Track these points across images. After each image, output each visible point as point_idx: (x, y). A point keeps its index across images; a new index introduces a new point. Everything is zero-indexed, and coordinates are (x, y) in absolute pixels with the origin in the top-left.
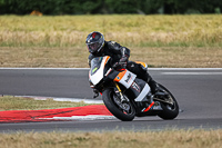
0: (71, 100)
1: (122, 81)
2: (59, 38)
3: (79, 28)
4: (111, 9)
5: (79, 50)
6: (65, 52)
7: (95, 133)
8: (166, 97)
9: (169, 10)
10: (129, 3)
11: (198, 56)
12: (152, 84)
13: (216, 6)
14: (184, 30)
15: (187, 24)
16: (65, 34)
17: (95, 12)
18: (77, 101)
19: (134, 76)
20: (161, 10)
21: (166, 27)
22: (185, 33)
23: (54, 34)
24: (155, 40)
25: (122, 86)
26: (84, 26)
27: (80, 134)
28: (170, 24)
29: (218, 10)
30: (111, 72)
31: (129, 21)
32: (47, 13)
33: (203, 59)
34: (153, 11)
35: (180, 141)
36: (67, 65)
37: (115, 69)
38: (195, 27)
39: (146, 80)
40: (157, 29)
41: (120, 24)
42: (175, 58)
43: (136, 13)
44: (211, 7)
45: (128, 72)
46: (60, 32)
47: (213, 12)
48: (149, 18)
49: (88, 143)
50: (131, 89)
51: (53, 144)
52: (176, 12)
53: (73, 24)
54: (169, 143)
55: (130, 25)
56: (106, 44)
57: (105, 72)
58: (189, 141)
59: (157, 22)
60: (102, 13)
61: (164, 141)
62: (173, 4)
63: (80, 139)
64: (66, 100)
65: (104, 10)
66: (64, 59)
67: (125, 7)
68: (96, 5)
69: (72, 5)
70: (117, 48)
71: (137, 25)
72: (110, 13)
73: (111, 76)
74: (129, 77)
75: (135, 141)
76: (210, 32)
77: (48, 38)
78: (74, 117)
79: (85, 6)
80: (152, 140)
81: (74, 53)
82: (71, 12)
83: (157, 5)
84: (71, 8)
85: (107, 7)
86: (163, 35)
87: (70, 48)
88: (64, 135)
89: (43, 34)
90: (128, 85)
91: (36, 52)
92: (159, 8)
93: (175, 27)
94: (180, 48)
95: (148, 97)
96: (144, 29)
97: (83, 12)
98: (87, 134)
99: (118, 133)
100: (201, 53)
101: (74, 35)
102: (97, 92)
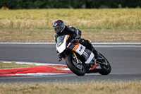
0: (27, 63)
2: (19, 24)
3: (32, 17)
4: (52, 5)
5: (32, 31)
6: (23, 32)
7: (42, 84)
8: (103, 60)
9: (89, 6)
10: (64, 2)
11: (108, 35)
12: (95, 52)
13: (119, 3)
14: (99, 18)
15: (100, 15)
16: (23, 21)
17: (42, 7)
18: (31, 64)
19: (84, 48)
20: (84, 6)
21: (87, 17)
22: (99, 20)
23: (16, 21)
24: (80, 25)
25: (77, 54)
26: (35, 16)
27: (33, 84)
28: (90, 15)
29: (120, 5)
30: (70, 45)
31: (64, 13)
32: (12, 8)
33: (110, 37)
34: (79, 7)
35: (96, 89)
36: (24, 41)
37: (73, 43)
38: (105, 17)
39: (91, 50)
40: (81, 18)
41: (58, 15)
42: (93, 36)
44: (116, 4)
45: (80, 45)
46: (20, 20)
47: (117, 7)
48: (76, 11)
49: (38, 90)
50: (83, 55)
51: (16, 91)
52: (93, 7)
53: (28, 15)
54: (89, 90)
55: (64, 16)
56: (66, 27)
57: (67, 45)
58: (102, 89)
59: (81, 14)
60: (46, 8)
61: (86, 89)
62: (91, 2)
63: (33, 88)
64: (24, 63)
65: (47, 6)
66: (22, 37)
67: (61, 4)
68: (43, 3)
69: (27, 3)
70: (73, 30)
71: (69, 15)
72: (51, 8)
73: (70, 48)
74: (81, 48)
75: (68, 89)
76: (115, 20)
77: (12, 24)
78: (28, 74)
79: (35, 3)
80: (78, 89)
81: (28, 33)
82: (27, 7)
83: (81, 2)
84: (27, 5)
85: (49, 4)
86: (85, 22)
87: (26, 30)
88: (22, 85)
89: (9, 21)
90: (81, 53)
91: (5, 32)
92: (82, 4)
93: (93, 17)
94: (96, 30)
95: (93, 60)
96: (73, 18)
97: (35, 7)
98: (37, 85)
99: (57, 84)
100: (109, 33)
101: (28, 22)
102: (61, 58)
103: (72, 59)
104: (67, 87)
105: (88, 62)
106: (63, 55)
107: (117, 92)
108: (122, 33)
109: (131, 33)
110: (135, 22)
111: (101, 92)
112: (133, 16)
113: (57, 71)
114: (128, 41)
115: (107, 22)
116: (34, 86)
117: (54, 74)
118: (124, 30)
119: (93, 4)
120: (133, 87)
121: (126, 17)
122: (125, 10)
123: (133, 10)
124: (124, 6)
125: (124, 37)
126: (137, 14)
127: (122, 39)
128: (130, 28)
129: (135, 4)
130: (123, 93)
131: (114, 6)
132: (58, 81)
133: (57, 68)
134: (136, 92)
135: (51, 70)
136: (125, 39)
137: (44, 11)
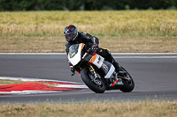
1: (95, 62)
3: (17, 21)
4: (43, 7)
5: (17, 39)
6: (5, 40)
7: (30, 105)
8: (125, 74)
9: (88, 7)
11: (112, 43)
12: (116, 65)
13: (126, 4)
14: (101, 23)
15: (103, 18)
16: (5, 26)
17: (29, 9)
18: (16, 79)
20: (82, 7)
21: (86, 20)
22: (101, 25)
26: (21, 20)
27: (18, 105)
28: (90, 18)
29: (127, 7)
30: (87, 56)
31: (56, 16)
33: (116, 46)
34: (76, 8)
35: (98, 110)
36: (7, 50)
37: (89, 53)
38: (109, 20)
39: (111, 62)
41: (50, 18)
43: (62, 9)
44: (122, 5)
45: (98, 56)
46: (2, 25)
47: (124, 9)
49: (24, 112)
50: (102, 69)
52: (94, 9)
53: (12, 19)
55: (57, 19)
56: (80, 34)
57: (82, 56)
58: (105, 110)
59: (79, 17)
60: (35, 10)
61: (85, 111)
62: (91, 3)
63: (18, 109)
64: (7, 78)
65: (36, 7)
66: (5, 46)
67: (53, 5)
68: (30, 4)
71: (63, 19)
72: (41, 10)
75: (62, 110)
76: (121, 24)
78: (13, 92)
79: (21, 4)
80: (75, 110)
81: (13, 41)
82: (10, 9)
83: (79, 3)
84: (11, 6)
85: (39, 5)
86: (83, 27)
87: (10, 38)
88: (5, 106)
90: (99, 66)
92: (80, 5)
93: (93, 21)
95: (114, 75)
96: (68, 22)
97: (20, 9)
98: (24, 106)
99: (48, 104)
100: (114, 41)
101: (13, 27)
102: (73, 71)
103: (88, 73)
104: (61, 108)
105: (108, 76)
106: (77, 68)
107: (125, 115)
108: (131, 41)
109: (141, 41)
110: (146, 27)
111: (104, 114)
112: (144, 20)
113: (48, 88)
114: (137, 51)
115: (112, 27)
116: (20, 106)
117: (45, 92)
118: (133, 37)
119: (94, 5)
120: (144, 108)
121: (134, 21)
122: (134, 12)
123: (144, 12)
124: (132, 8)
125: (132, 46)
126: (149, 17)
127: (131, 48)
128: (141, 35)
129: (146, 5)
130: (131, 116)
131: (119, 7)
132: (50, 101)
133: (48, 85)
134: (148, 114)
135: (41, 87)
136: (134, 48)
137: (32, 14)
